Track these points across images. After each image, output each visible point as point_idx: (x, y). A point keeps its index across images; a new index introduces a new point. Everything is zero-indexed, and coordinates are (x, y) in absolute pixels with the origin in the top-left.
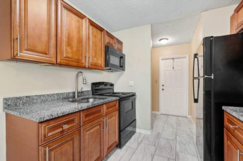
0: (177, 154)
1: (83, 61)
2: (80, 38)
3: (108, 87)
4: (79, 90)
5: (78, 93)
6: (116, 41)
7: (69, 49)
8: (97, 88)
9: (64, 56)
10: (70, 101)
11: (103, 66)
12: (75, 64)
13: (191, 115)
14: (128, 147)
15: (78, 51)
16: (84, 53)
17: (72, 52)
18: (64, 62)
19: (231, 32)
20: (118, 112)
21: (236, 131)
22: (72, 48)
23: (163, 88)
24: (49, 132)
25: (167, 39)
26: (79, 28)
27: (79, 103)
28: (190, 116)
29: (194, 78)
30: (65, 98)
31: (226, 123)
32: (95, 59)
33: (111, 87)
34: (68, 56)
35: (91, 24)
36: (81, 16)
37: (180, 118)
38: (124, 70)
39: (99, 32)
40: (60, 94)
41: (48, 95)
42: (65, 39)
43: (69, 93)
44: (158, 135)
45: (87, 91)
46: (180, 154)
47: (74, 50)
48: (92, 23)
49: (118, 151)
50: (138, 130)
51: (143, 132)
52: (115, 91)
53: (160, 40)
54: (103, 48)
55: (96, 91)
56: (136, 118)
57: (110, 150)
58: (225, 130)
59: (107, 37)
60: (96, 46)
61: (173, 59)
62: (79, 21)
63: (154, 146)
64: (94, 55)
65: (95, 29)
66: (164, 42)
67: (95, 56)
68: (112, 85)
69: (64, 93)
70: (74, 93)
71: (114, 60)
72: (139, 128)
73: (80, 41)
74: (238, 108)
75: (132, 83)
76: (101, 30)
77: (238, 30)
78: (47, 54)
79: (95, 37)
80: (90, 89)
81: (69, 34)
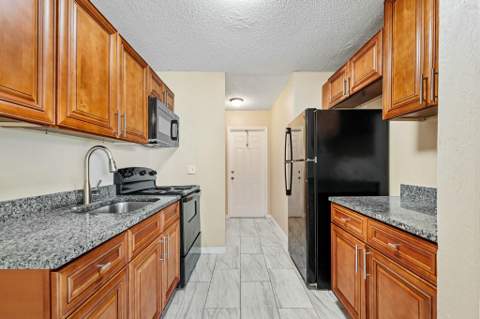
0: (270, 272)
1: (112, 124)
2: (105, 71)
3: (147, 177)
4: (94, 185)
5: (92, 192)
6: (164, 90)
7: (82, 93)
8: (127, 180)
9: (74, 109)
10: (76, 212)
11: (146, 135)
12: (95, 129)
13: (271, 213)
14: (196, 282)
15: (101, 101)
16: (112, 106)
17: (91, 102)
18: (73, 123)
19: (323, 106)
20: (178, 222)
21: (349, 225)
22: (89, 94)
23: (232, 175)
24: (75, 287)
25: (242, 100)
26: (103, 51)
27: (93, 214)
28: (269, 216)
29: (286, 161)
30: (57, 207)
31: (334, 216)
32: (132, 121)
33: (151, 178)
34: (82, 109)
35: (125, 49)
36: (109, 28)
37: (258, 221)
38: (177, 145)
39: (139, 67)
40: (47, 196)
41: (13, 203)
42: (74, 70)
43: (67, 194)
44: (237, 251)
45: (107, 187)
46: (273, 271)
47: (93, 97)
48: (127, 48)
49: (180, 293)
50: (203, 250)
51: (213, 251)
52: (158, 184)
53: (231, 100)
54: (146, 102)
55: (127, 186)
56: (202, 230)
57: (170, 294)
58: (332, 226)
59: (151, 80)
60: (134, 95)
61: (247, 131)
62: (102, 36)
63: (236, 268)
64: (130, 112)
65: (133, 61)
66: (236, 104)
67: (133, 115)
68: (153, 173)
69: (56, 195)
70: (82, 191)
71: (163, 127)
72: (206, 246)
73: (105, 80)
74: (364, 197)
75: (192, 169)
76: (143, 64)
77: (333, 104)
78: (32, 100)
79: (133, 75)
80: (112, 183)
81: (83, 61)
